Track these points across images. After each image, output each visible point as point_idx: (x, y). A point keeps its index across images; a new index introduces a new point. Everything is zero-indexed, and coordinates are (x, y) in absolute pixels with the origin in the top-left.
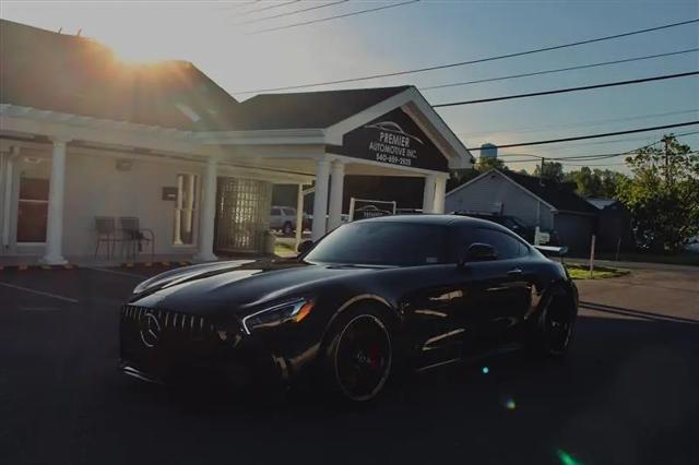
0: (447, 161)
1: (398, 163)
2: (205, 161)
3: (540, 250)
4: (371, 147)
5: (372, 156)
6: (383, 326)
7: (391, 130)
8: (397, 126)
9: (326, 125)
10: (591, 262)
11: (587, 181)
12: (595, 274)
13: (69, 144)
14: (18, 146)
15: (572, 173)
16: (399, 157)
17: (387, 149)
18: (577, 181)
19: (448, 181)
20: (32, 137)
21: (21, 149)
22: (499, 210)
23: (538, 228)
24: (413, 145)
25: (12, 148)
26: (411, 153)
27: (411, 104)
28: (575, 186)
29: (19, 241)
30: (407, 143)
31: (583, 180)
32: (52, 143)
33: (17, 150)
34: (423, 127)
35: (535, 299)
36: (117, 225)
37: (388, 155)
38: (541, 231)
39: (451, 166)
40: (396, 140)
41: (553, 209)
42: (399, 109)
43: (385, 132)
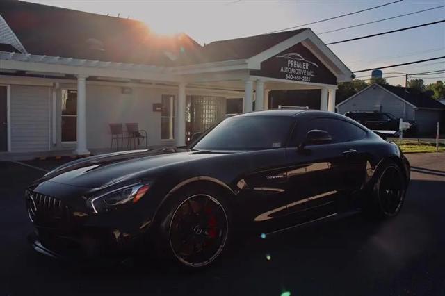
0: (335, 78)
1: (301, 80)
2: (177, 86)
3: (378, 133)
4: (282, 70)
5: (283, 76)
6: (218, 203)
7: (295, 59)
8: (299, 55)
9: (249, 56)
10: (437, 141)
11: (440, 90)
12: (440, 148)
13: (87, 79)
14: (57, 82)
15: (431, 85)
16: (302, 76)
17: (293, 71)
18: (434, 89)
19: (337, 90)
20: (64, 76)
21: (60, 83)
22: (379, 110)
23: (401, 120)
24: (311, 68)
25: (54, 84)
26: (310, 73)
27: (307, 40)
28: (432, 93)
29: (63, 141)
30: (307, 66)
31: (437, 89)
32: (76, 79)
33: (57, 84)
34: (317, 56)
35: (370, 172)
36: (125, 129)
37: (294, 75)
38: (404, 121)
39: (338, 81)
40: (299, 65)
41: (415, 107)
42: (300, 43)
43: (291, 60)
